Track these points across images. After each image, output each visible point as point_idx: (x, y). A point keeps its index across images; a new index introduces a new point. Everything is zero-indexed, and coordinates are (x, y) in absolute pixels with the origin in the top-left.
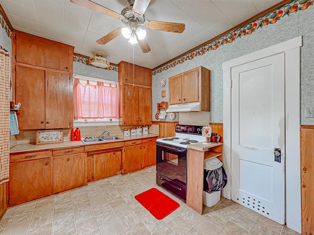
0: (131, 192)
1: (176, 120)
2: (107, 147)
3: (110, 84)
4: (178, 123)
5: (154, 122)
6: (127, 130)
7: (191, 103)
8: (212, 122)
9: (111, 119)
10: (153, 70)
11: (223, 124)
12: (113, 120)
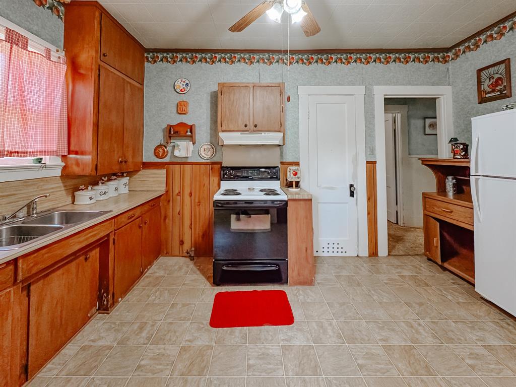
0: (188, 324)
1: (216, 159)
2: (81, 242)
3: (48, 51)
4: (221, 163)
5: (147, 165)
6: (87, 188)
7: (267, 133)
8: (284, 161)
9: (41, 159)
10: (148, 51)
11: (299, 162)
12: (47, 160)
